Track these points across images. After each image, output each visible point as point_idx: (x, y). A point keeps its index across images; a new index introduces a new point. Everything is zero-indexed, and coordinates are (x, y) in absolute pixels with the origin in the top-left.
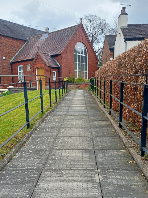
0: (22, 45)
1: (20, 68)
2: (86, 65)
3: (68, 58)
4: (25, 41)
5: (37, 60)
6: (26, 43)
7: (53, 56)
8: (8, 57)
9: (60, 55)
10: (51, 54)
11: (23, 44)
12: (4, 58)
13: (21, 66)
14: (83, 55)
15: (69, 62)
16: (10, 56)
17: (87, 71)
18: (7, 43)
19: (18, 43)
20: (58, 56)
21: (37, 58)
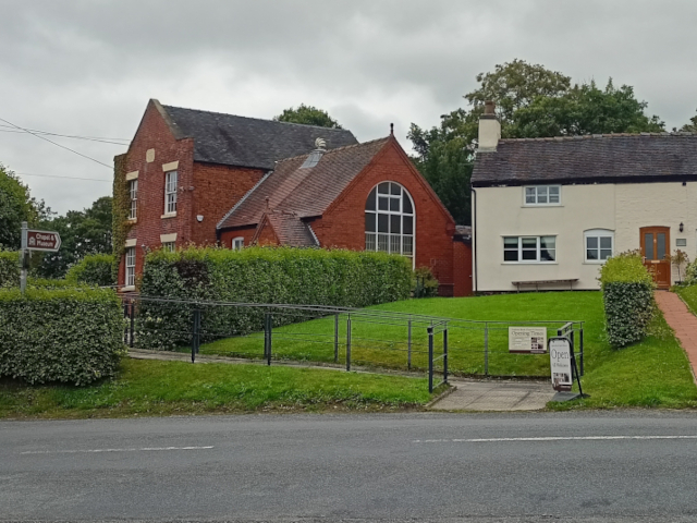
0: (255, 182)
1: (237, 243)
2: (408, 241)
3: (342, 225)
4: (266, 171)
5: (264, 231)
6: (266, 176)
7: (305, 220)
8: (211, 215)
9: (319, 217)
10: (303, 215)
11: (259, 179)
12: (200, 218)
13: (241, 239)
14: (401, 213)
15: (347, 234)
16: (218, 211)
17: (414, 255)
18: (212, 181)
19: (244, 177)
20: (317, 220)
21: (264, 227)
